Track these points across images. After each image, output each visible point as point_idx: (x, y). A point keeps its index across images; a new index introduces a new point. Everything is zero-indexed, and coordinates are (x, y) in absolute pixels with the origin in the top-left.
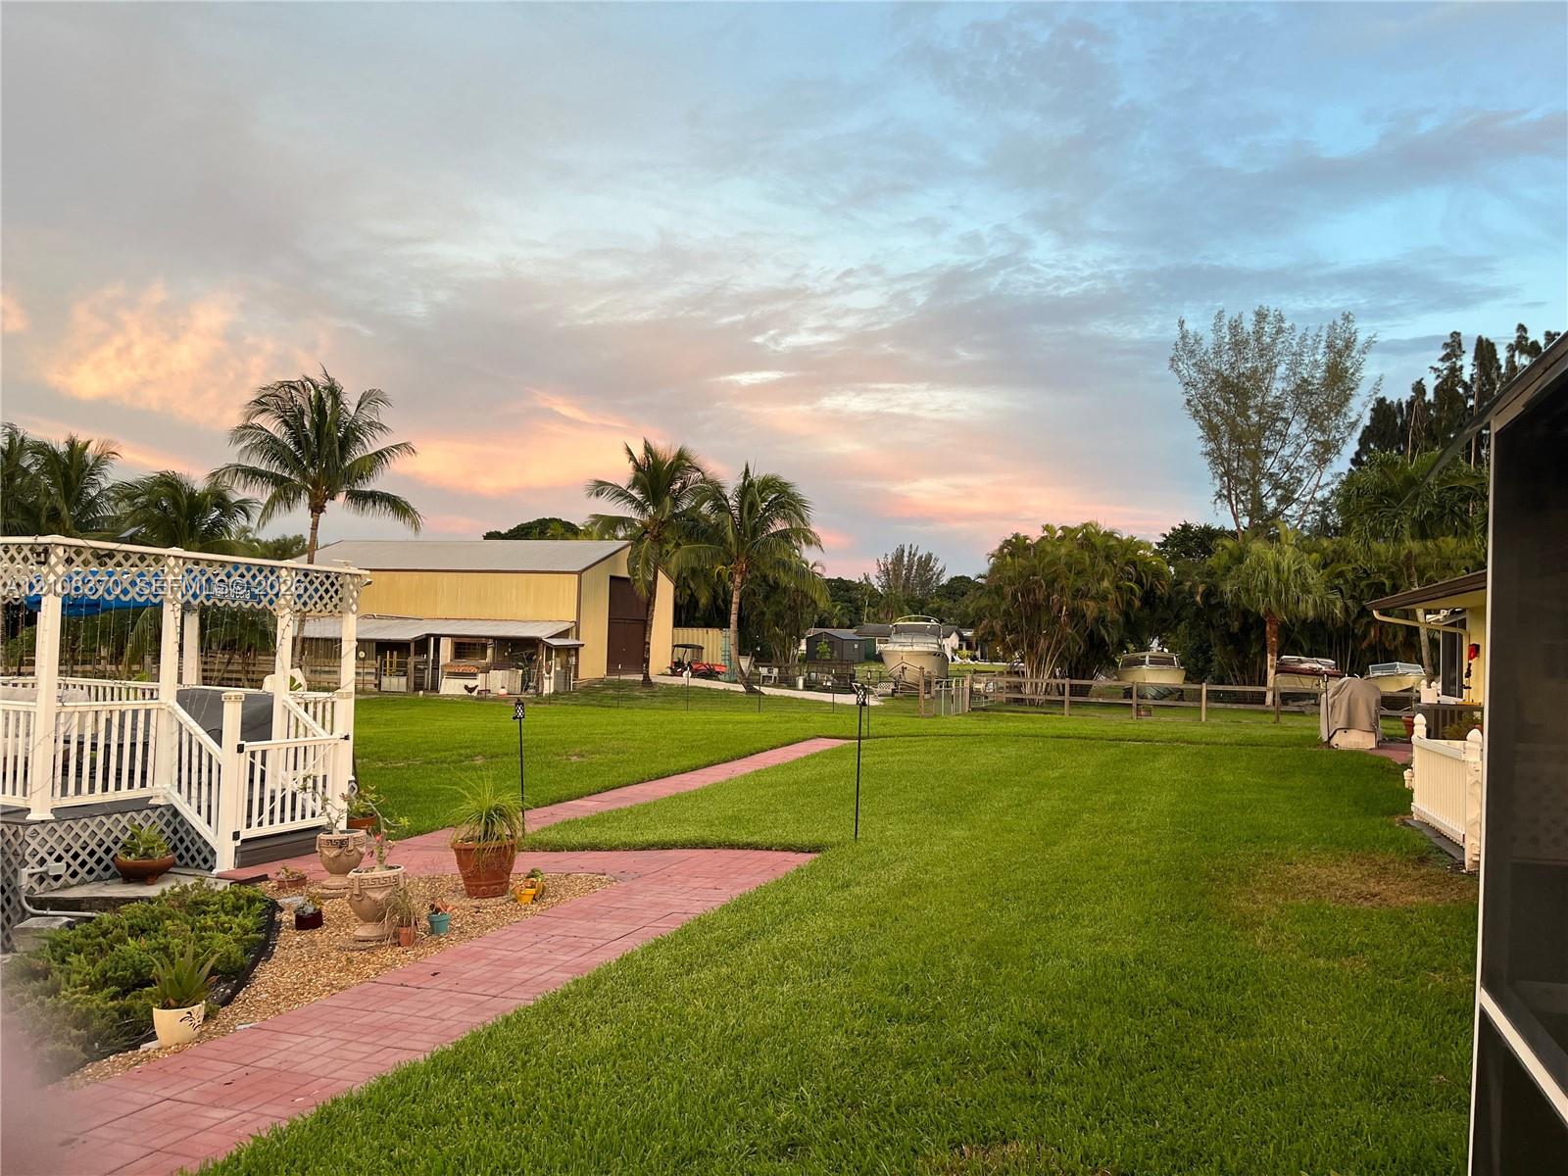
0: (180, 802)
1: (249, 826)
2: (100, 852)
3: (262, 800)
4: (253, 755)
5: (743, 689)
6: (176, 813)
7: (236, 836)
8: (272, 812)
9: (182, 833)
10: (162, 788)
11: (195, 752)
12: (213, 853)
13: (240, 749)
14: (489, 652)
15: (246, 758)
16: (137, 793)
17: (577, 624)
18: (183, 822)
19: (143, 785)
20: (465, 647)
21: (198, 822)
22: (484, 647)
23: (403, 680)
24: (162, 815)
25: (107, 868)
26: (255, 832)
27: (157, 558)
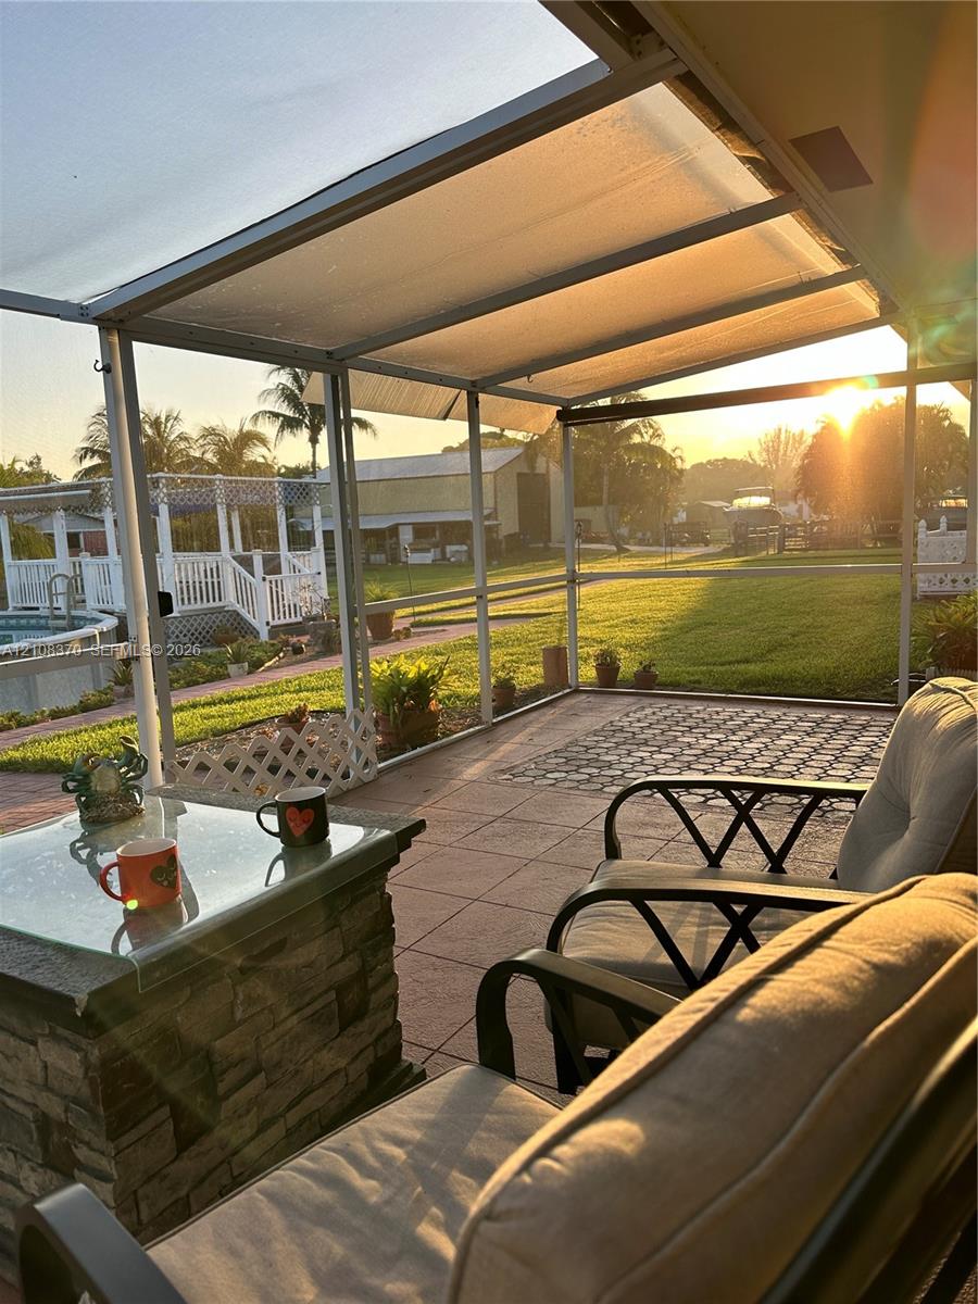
0: (238, 607)
1: (274, 619)
2: (204, 633)
3: (278, 608)
4: (271, 582)
5: (615, 549)
6: (238, 614)
7: (268, 623)
8: (284, 612)
9: (242, 624)
10: (230, 599)
11: (243, 581)
12: (258, 633)
13: (264, 579)
14: (437, 533)
15: (267, 583)
16: (218, 604)
17: (496, 509)
18: (242, 619)
19: (220, 600)
20: (421, 531)
21: (249, 617)
22: (434, 530)
23: (383, 556)
24: (231, 616)
25: (208, 641)
26: (277, 622)
27: (210, 481)
